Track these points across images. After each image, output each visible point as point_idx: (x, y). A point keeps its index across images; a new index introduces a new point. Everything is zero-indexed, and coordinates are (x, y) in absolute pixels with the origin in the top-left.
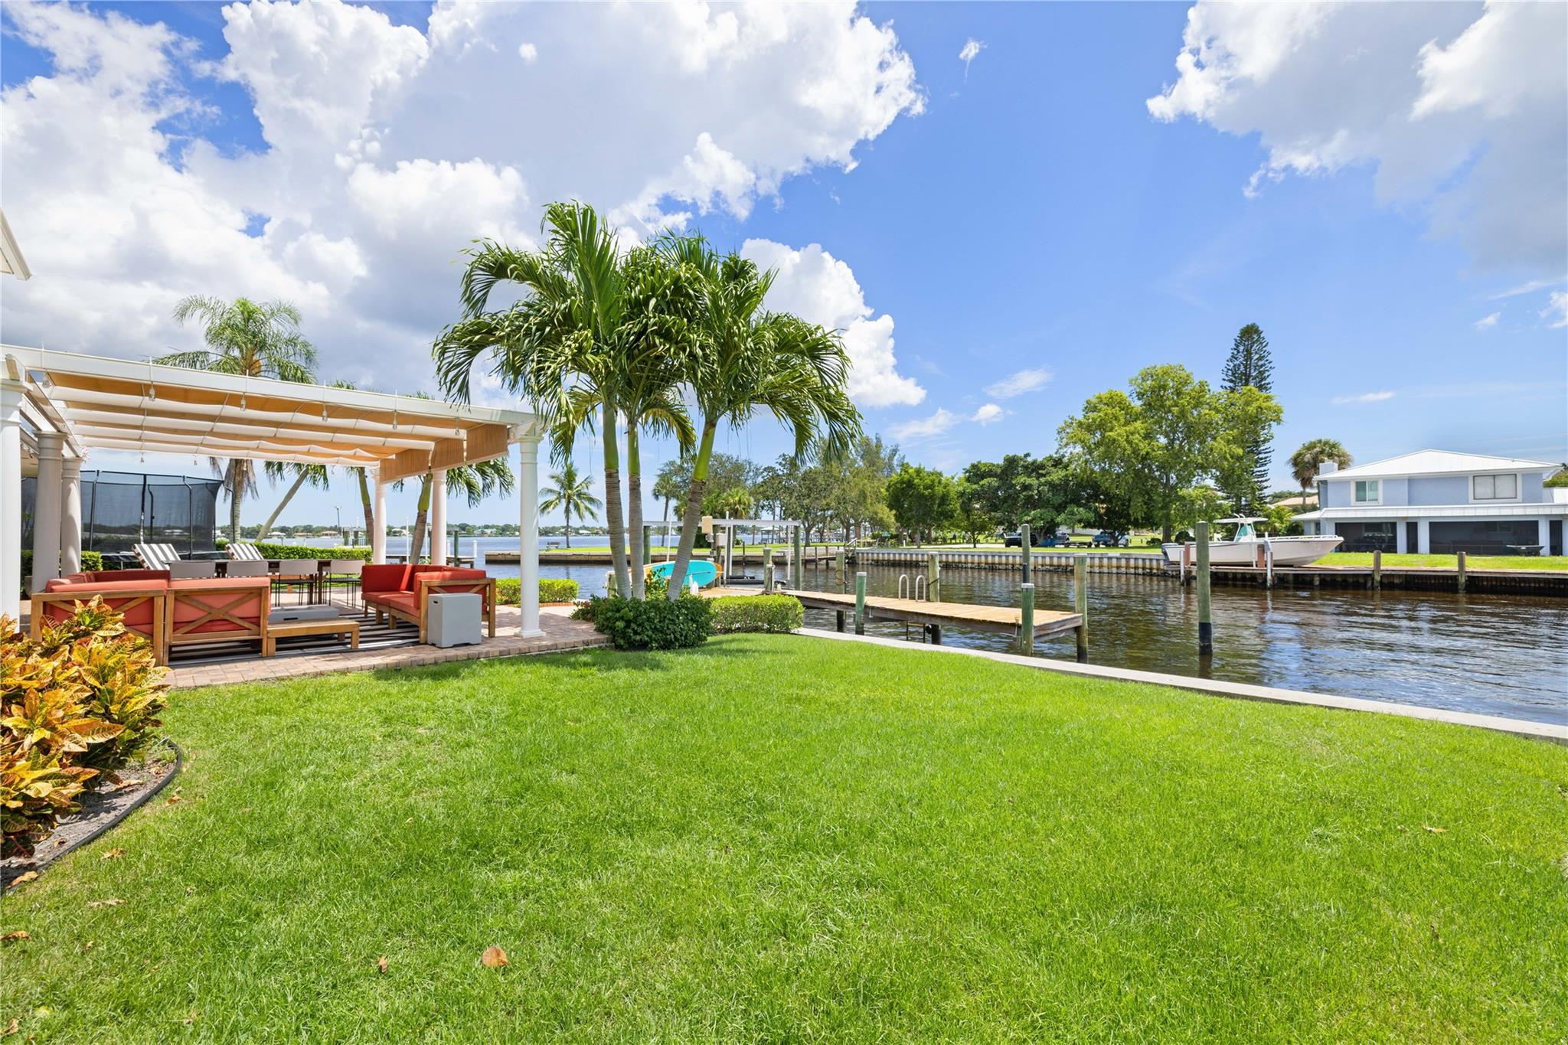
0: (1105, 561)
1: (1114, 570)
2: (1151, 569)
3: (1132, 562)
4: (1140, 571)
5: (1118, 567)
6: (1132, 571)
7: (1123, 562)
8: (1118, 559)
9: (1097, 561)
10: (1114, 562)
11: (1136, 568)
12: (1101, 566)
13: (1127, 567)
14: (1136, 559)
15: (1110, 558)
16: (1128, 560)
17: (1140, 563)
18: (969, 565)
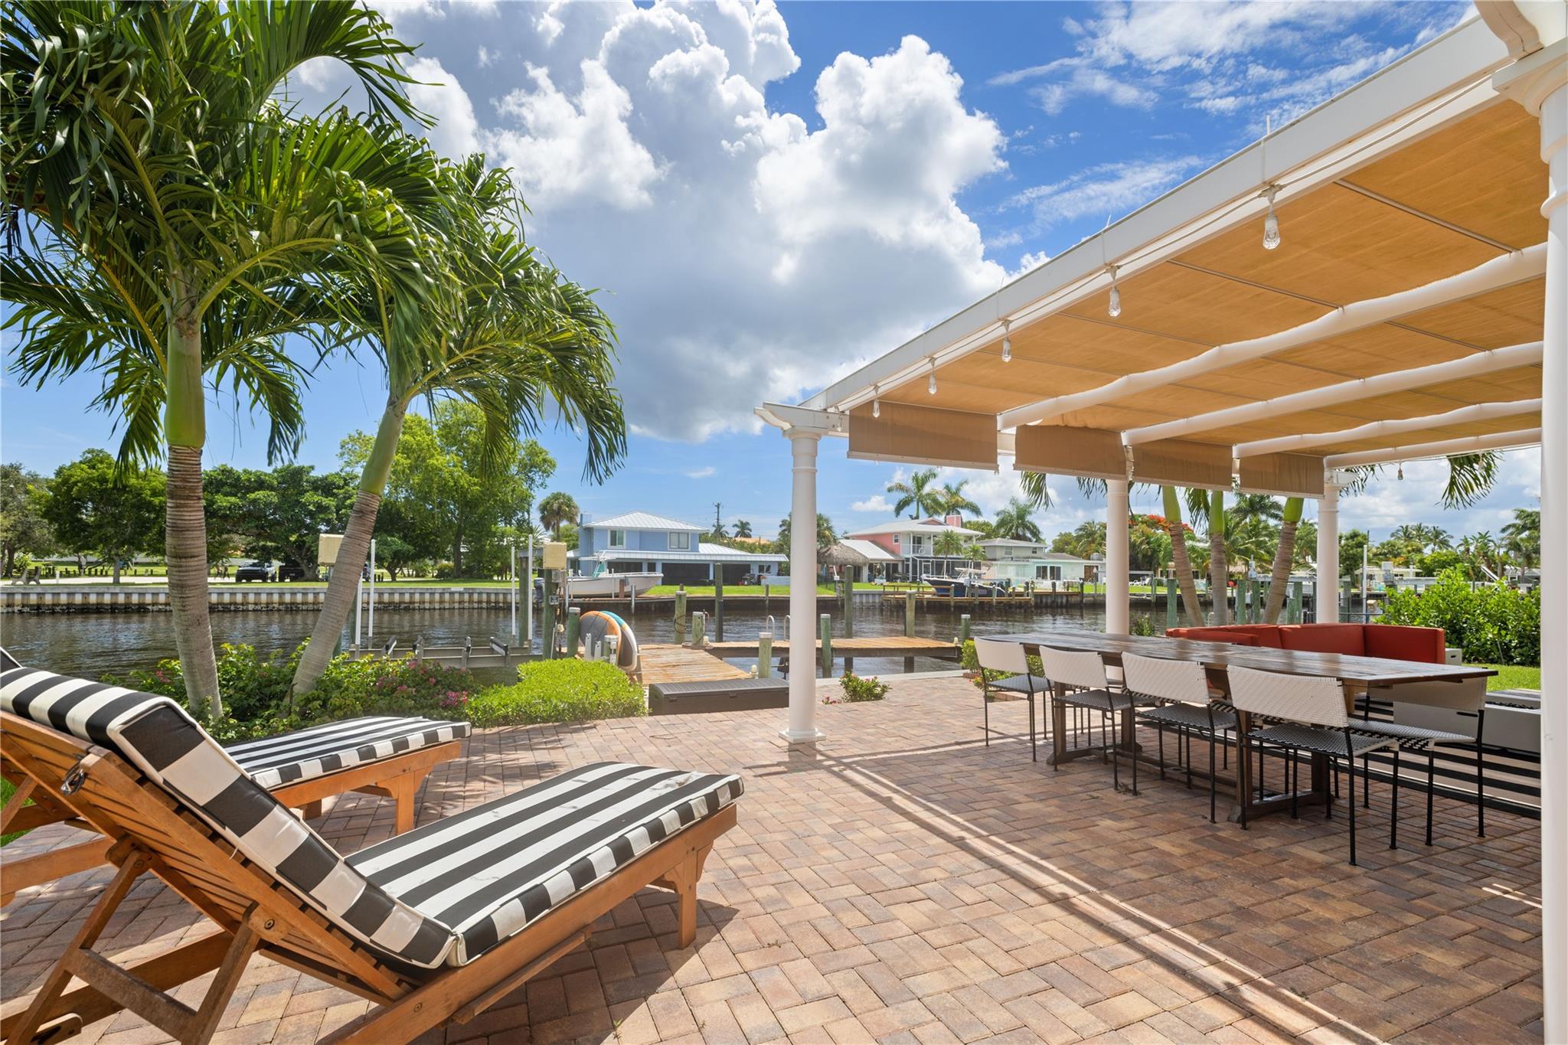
0: (447, 597)
1: (457, 606)
2: (497, 602)
3: (476, 597)
4: (484, 605)
5: (460, 603)
6: (476, 605)
7: (466, 597)
8: (461, 593)
9: (437, 597)
10: (457, 597)
11: (480, 602)
12: (441, 602)
13: (471, 601)
14: (480, 594)
15: (452, 593)
16: (471, 594)
17: (484, 597)
18: (251, 607)
